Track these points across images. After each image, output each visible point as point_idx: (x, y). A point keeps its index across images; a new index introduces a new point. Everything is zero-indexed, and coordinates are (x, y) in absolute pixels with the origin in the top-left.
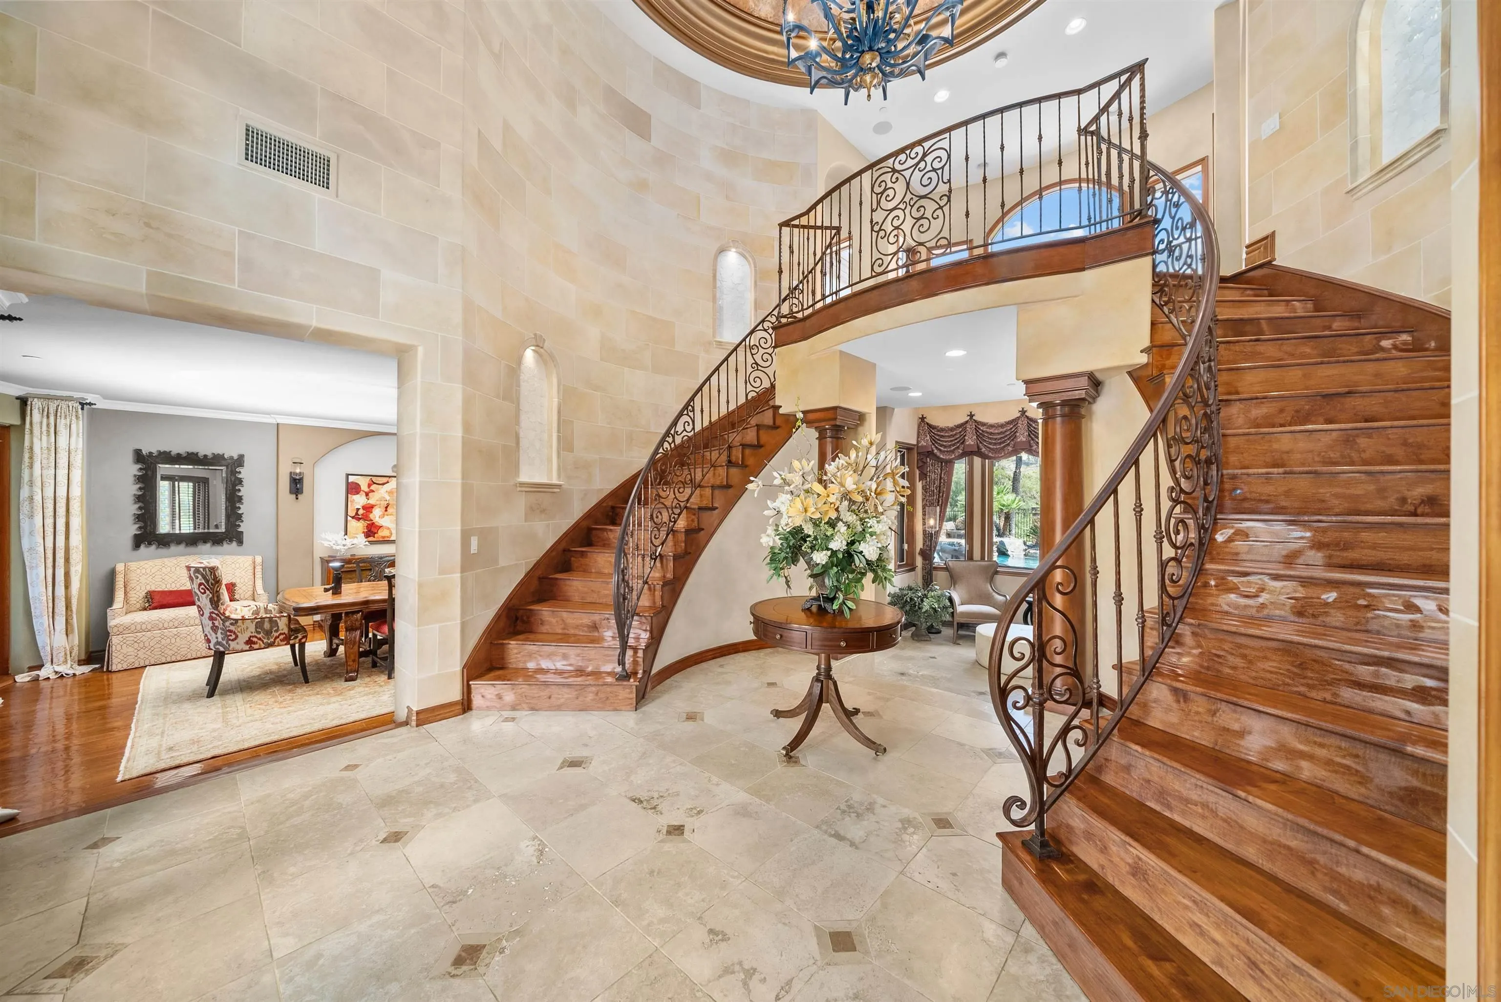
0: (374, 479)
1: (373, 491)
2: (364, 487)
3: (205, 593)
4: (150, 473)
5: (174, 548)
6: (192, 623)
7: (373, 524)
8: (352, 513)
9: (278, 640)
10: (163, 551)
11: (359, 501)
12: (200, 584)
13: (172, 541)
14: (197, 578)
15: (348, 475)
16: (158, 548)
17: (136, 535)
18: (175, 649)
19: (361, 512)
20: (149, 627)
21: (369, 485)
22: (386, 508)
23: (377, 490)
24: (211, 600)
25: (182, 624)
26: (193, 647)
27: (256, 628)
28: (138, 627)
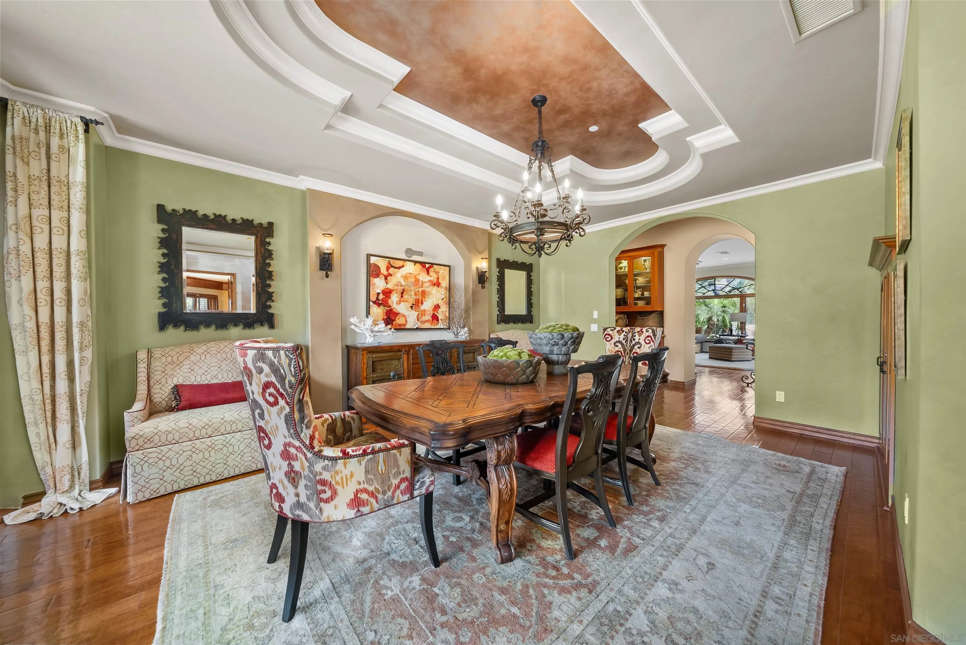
0: (392, 262)
1: (391, 275)
2: (383, 271)
3: (276, 403)
4: (174, 236)
5: (205, 332)
6: (228, 429)
7: (391, 310)
8: (373, 298)
9: (398, 492)
10: (191, 335)
11: (379, 284)
12: (267, 385)
13: (201, 323)
14: (260, 371)
15: (369, 256)
16: (185, 330)
17: (160, 314)
18: (209, 466)
19: (381, 297)
20: (177, 438)
21: (388, 269)
22: (402, 293)
23: (395, 273)
24: (289, 420)
25: (217, 432)
26: (231, 462)
27: (367, 472)
28: (163, 438)
